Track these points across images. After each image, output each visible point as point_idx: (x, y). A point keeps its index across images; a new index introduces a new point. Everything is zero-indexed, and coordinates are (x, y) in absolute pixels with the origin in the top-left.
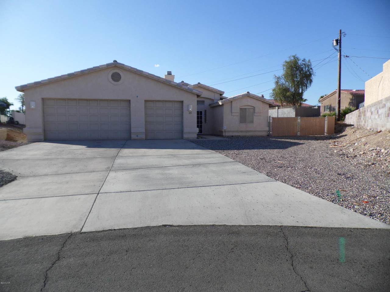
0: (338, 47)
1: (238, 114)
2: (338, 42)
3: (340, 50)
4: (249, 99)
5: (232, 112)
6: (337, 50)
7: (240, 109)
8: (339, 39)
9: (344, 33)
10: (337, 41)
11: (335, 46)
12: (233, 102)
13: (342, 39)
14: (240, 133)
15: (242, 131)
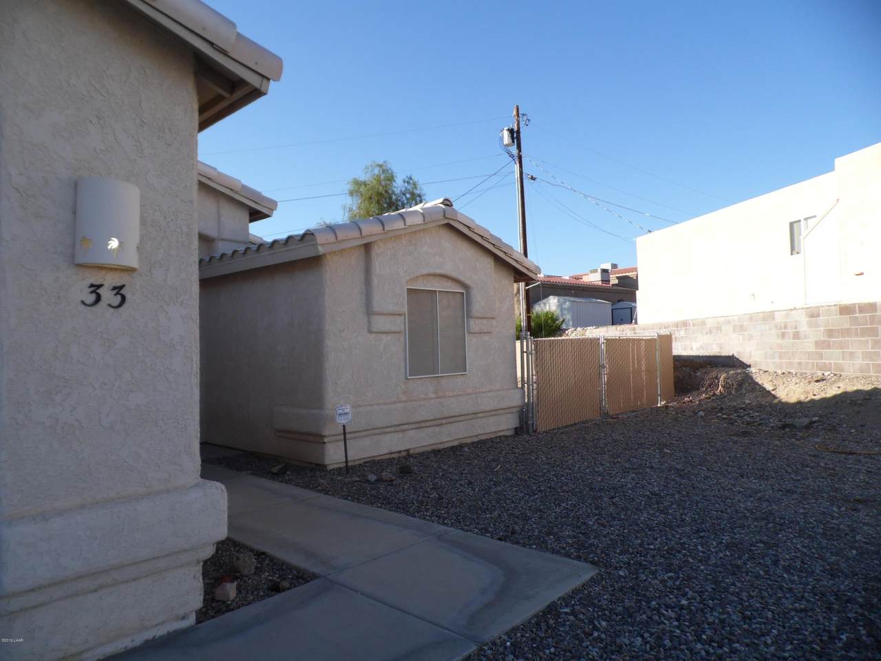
0: (514, 151)
1: (400, 324)
2: (515, 135)
3: (520, 158)
4: (448, 242)
5: (369, 311)
6: (512, 156)
7: (409, 290)
8: (516, 129)
9: (525, 118)
10: (511, 131)
11: (507, 145)
12: (376, 250)
13: (521, 130)
14: (411, 433)
15: (420, 425)
